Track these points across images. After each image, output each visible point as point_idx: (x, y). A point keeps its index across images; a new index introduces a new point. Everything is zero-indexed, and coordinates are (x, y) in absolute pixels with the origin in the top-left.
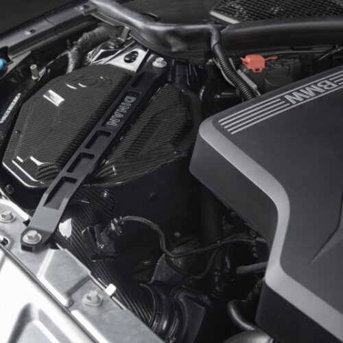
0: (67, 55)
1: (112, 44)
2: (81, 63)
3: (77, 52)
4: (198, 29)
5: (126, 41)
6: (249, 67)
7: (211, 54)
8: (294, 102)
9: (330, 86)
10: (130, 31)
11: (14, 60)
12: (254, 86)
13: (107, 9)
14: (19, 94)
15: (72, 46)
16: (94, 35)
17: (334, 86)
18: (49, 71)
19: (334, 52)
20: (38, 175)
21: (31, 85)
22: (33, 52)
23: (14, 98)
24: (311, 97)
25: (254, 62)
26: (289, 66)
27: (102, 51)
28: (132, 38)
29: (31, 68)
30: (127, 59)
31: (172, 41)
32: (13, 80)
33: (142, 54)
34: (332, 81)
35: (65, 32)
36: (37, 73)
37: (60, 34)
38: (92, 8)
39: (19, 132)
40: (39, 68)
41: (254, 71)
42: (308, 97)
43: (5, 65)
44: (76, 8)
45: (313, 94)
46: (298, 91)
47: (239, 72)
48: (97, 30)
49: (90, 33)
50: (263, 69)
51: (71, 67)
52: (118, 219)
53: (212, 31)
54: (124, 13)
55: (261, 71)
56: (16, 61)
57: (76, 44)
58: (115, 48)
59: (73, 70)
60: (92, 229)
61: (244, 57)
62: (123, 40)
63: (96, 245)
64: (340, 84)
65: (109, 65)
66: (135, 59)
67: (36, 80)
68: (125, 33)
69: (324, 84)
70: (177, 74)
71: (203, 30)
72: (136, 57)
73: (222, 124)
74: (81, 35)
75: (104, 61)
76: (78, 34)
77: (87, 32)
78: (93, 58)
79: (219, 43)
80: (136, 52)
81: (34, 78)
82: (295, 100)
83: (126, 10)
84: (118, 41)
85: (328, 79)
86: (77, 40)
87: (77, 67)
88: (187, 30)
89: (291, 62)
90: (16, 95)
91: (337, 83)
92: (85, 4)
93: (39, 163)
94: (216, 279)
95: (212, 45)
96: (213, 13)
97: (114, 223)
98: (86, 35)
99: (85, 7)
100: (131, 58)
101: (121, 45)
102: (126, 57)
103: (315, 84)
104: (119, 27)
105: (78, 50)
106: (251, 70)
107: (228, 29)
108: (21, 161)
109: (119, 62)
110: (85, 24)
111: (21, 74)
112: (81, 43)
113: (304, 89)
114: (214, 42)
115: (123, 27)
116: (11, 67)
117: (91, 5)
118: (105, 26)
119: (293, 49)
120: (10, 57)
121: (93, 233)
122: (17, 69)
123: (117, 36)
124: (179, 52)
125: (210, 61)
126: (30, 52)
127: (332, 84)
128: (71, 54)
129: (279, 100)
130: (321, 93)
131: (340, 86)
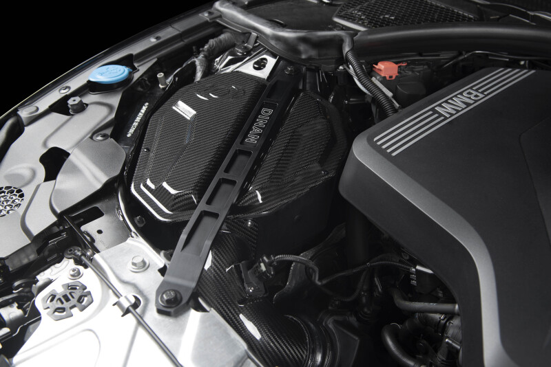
0: (195, 62)
1: (240, 51)
2: (209, 70)
3: (204, 59)
4: (331, 36)
5: (254, 47)
6: (383, 75)
7: (344, 61)
8: (448, 116)
9: (476, 96)
10: (257, 37)
11: (139, 68)
12: (390, 94)
13: (233, 15)
14: (147, 104)
15: (199, 53)
16: (220, 41)
17: (481, 96)
18: (177, 79)
19: (461, 58)
20: (173, 206)
21: (159, 94)
22: (159, 59)
23: (141, 108)
24: (463, 109)
25: (386, 68)
26: (419, 72)
27: (230, 58)
28: (260, 44)
29: (158, 76)
30: (256, 66)
31: (302, 47)
32: (140, 89)
33: (271, 62)
34: (477, 90)
35: (191, 38)
36: (165, 81)
37: (186, 41)
38: (216, 14)
39: (148, 150)
40: (166, 76)
41: (388, 78)
42: (460, 109)
43: (130, 73)
44: (200, 15)
45: (463, 106)
46: (446, 102)
47: (373, 79)
48: (222, 37)
49: (216, 39)
50: (397, 76)
51: (199, 75)
52: (268, 257)
53: (344, 38)
54: (250, 19)
55: (394, 78)
56: (142, 69)
57: (203, 51)
58: (243, 55)
59: (202, 78)
60: (237, 268)
61: (377, 65)
62: (251, 47)
63: (244, 288)
64: (485, 93)
65: (237, 72)
66: (264, 66)
67: (164, 89)
68: (252, 40)
69: (470, 93)
70: (307, 81)
71: (335, 36)
72: (266, 64)
73: (379, 143)
74: (207, 42)
75: (232, 68)
76: (204, 41)
77: (213, 38)
78: (220, 64)
79: (352, 50)
80: (265, 59)
81: (161, 86)
82: (447, 112)
83: (251, 16)
84: (246, 48)
85: (471, 88)
86: (203, 47)
87: (205, 75)
88: (319, 37)
89: (419, 68)
90: (144, 105)
91: (482, 93)
92: (210, 10)
93: (173, 191)
94: (364, 300)
95: (345, 53)
96: (336, 20)
97: (264, 262)
98: (212, 42)
99: (210, 13)
100: (260, 65)
101: (248, 53)
102: (255, 63)
103: (461, 94)
104: (246, 33)
105: (205, 57)
106: (385, 77)
107: (360, 36)
108: (153, 186)
109: (248, 68)
110: (210, 30)
111: (147, 82)
112: (208, 50)
113: (451, 99)
114: (347, 49)
115: (251, 33)
116: (137, 76)
117: (216, 12)
118: (231, 33)
119: (421, 55)
120: (136, 65)
121: (239, 272)
122: (144, 77)
123: (243, 42)
124: (310, 59)
125: (341, 67)
126: (156, 60)
127: (478, 94)
128: (199, 61)
129: (431, 112)
130: (471, 104)
131: (486, 96)
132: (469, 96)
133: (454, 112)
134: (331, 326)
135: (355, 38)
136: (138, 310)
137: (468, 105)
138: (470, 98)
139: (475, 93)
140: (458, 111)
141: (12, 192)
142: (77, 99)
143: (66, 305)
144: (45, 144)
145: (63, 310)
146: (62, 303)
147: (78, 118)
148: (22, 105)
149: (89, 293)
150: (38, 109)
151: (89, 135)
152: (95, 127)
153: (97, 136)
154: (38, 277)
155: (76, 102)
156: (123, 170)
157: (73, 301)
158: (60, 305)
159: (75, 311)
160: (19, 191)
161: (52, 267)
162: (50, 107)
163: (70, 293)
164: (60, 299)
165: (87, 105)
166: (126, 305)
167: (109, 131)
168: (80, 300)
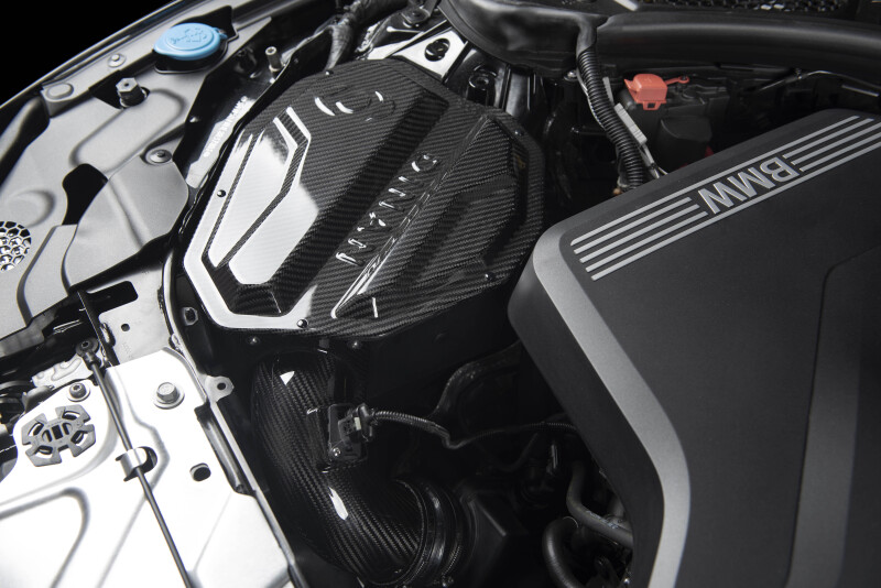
0: (332, 30)
1: (408, 19)
2: (350, 54)
3: (347, 28)
4: (558, 18)
5: (432, 16)
6: (637, 101)
7: (574, 63)
8: (715, 210)
9: (783, 174)
11: (241, 34)
12: (641, 138)
15: (341, 14)
17: (792, 173)
18: (297, 59)
19: (791, 80)
22: (275, 18)
23: (234, 105)
24: (749, 199)
25: (647, 88)
26: (706, 98)
29: (267, 52)
30: (429, 52)
31: (509, 31)
32: (239, 68)
33: (456, 45)
34: (787, 162)
36: (278, 61)
40: (280, 52)
41: (645, 107)
42: (742, 198)
43: (222, 42)
45: (751, 192)
46: (724, 180)
47: (619, 108)
50: (662, 105)
51: (335, 56)
52: (368, 410)
53: (581, 26)
55: (656, 107)
56: (245, 34)
57: (349, 11)
58: (414, 27)
59: (338, 63)
60: (323, 414)
61: (631, 79)
63: (328, 448)
64: (802, 169)
66: (442, 55)
69: (773, 167)
71: (566, 20)
72: (446, 49)
73: (578, 251)
79: (591, 49)
80: (446, 41)
81: (271, 68)
82: (717, 203)
84: (420, 15)
85: (779, 155)
87: (343, 60)
88: (539, 17)
89: (711, 91)
91: (796, 168)
95: (578, 52)
97: (361, 415)
100: (436, 53)
101: (423, 24)
102: (429, 47)
103: (756, 166)
105: (351, 24)
106: (640, 105)
107: (611, 25)
108: (216, 263)
109: (417, 54)
111: (252, 58)
112: (357, 10)
113: (735, 175)
114: (582, 47)
116: (233, 47)
120: (236, 26)
121: (324, 423)
122: (248, 48)
124: (520, 52)
125: (571, 74)
126: (268, 20)
127: (789, 170)
128: (338, 29)
129: (688, 199)
130: (767, 191)
131: (802, 174)
132: (768, 171)
133: (728, 203)
134: (471, 505)
135: (599, 28)
136: (149, 476)
137: (760, 190)
138: (769, 177)
139: (783, 166)
140: (737, 202)
141: (15, 232)
142: (133, 82)
143: (55, 443)
144: (74, 156)
145: (49, 450)
146: (50, 439)
147: (132, 115)
148: (50, 80)
149: (92, 428)
150: (72, 90)
151: (141, 151)
152: (151, 138)
153: (154, 153)
154: (35, 379)
155: (129, 89)
156: (178, 224)
157: (66, 439)
158: (46, 443)
159: (66, 454)
160: (25, 233)
161: (57, 366)
162: (92, 89)
163: (64, 425)
164: (47, 432)
165: (148, 92)
166: (134, 464)
167: (172, 147)
168: (76, 439)
